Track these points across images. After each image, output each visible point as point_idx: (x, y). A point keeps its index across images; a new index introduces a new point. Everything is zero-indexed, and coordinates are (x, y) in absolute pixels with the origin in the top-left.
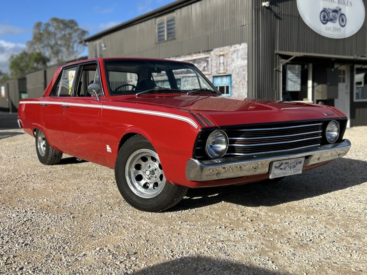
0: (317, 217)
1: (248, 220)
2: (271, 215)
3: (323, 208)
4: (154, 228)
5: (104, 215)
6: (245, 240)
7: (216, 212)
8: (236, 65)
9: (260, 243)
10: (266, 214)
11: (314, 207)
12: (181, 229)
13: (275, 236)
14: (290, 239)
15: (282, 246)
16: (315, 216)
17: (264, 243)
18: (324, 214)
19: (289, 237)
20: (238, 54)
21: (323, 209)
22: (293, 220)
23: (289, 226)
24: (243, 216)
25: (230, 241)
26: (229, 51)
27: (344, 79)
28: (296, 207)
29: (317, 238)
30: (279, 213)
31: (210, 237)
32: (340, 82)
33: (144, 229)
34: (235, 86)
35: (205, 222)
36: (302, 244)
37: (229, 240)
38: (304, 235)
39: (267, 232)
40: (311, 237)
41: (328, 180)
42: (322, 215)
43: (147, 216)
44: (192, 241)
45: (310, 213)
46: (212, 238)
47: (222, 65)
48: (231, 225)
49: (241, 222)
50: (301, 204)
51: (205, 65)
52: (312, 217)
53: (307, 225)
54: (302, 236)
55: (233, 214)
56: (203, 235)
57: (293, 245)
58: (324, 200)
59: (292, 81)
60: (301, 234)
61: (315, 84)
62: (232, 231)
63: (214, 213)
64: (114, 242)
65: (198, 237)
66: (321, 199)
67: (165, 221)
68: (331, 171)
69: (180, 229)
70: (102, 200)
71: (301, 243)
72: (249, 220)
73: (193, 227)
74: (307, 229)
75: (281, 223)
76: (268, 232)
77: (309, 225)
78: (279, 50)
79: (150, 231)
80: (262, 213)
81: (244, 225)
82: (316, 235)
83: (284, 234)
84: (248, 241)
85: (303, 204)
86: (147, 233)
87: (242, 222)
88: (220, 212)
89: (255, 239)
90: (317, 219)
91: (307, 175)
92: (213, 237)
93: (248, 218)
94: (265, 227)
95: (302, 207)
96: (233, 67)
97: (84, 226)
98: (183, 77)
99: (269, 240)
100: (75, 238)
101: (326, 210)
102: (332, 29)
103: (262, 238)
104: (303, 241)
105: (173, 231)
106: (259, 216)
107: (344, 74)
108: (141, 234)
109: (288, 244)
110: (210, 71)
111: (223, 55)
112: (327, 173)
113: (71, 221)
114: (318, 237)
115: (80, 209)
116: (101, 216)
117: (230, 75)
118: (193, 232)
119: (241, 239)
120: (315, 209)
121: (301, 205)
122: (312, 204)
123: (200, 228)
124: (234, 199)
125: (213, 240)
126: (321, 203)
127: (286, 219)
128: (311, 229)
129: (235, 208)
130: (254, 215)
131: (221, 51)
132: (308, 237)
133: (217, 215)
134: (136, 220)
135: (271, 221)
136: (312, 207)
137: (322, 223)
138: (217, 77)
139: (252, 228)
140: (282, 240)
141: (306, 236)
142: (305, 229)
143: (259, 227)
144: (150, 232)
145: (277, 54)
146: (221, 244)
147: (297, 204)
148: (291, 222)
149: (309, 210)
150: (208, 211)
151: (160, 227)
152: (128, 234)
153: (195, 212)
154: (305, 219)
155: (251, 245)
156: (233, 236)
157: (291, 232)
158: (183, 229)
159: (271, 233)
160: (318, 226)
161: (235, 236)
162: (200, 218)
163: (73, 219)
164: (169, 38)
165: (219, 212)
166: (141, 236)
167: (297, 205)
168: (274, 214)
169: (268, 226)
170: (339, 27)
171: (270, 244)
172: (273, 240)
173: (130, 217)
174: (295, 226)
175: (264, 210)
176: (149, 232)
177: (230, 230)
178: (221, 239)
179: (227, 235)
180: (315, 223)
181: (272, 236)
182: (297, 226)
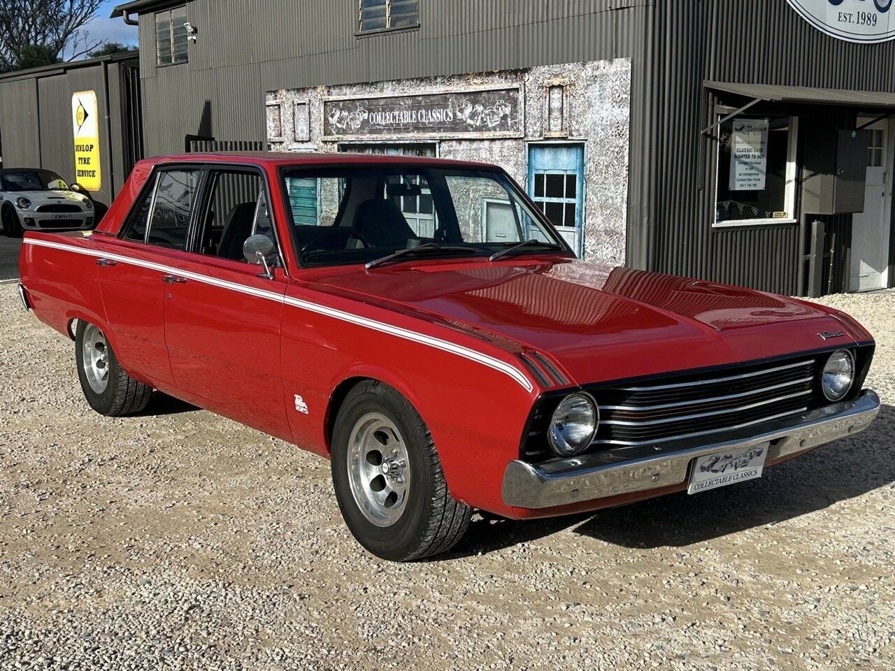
0: (872, 585)
1: (719, 598)
2: (766, 581)
3: (880, 559)
4: (510, 624)
5: (371, 589)
6: (731, 653)
7: (637, 574)
8: (596, 118)
9: (765, 660)
10: (755, 580)
11: (859, 557)
12: (574, 626)
13: (793, 641)
14: (827, 647)
15: (817, 667)
16: (867, 584)
17: (775, 659)
18: (886, 577)
19: (825, 643)
20: (602, 89)
21: (880, 562)
22: (820, 597)
23: (816, 612)
24: (704, 585)
25: (698, 655)
26: (578, 77)
27: (879, 154)
28: (817, 557)
29: (887, 644)
30: (785, 577)
31: (649, 646)
32: (870, 165)
33: (487, 626)
34: (594, 178)
35: (622, 605)
36: (858, 660)
37: (695, 654)
38: (857, 636)
39: (771, 630)
40: (873, 641)
41: (875, 476)
42: (882, 579)
43: (477, 590)
44: (612, 658)
45: (854, 575)
46: (655, 648)
47: (556, 114)
48: (685, 613)
49: (705, 604)
50: (828, 548)
51: (508, 110)
52: (863, 587)
53: (857, 609)
54: (853, 639)
55: (679, 579)
56: (633, 642)
57: (840, 665)
58: (877, 536)
59: (746, 163)
60: (850, 635)
61: (805, 173)
62: (691, 627)
63: (633, 577)
64: (433, 664)
65: (623, 647)
66: (870, 533)
67: (525, 603)
68: (874, 446)
69: (571, 625)
70: (342, 541)
71: (855, 659)
72: (722, 598)
73: (599, 620)
74: (859, 619)
75: (797, 604)
76: (774, 629)
77: (861, 609)
78: (714, 80)
79: (505, 632)
80: (746, 578)
81: (714, 610)
82: (884, 637)
83: (812, 636)
84: (737, 655)
85: (832, 548)
86: (500, 638)
87: (708, 604)
88: (647, 575)
89: (751, 650)
90: (876, 592)
91: (819, 459)
92: (658, 648)
93: (716, 590)
94: (762, 615)
95: (831, 557)
96: (588, 122)
97: (339, 620)
98: (441, 141)
99: (783, 652)
100: (339, 657)
101: (889, 566)
102: (854, 18)
103: (767, 648)
104: (858, 652)
105: (557, 631)
106: (740, 585)
107: (880, 144)
108: (487, 642)
109: (828, 663)
110: (521, 128)
111: (560, 86)
112: (864, 450)
113: (301, 607)
114: (887, 641)
115: (301, 570)
116: (367, 592)
117: (580, 146)
118: (605, 632)
119: (721, 650)
120: (863, 563)
121: (827, 551)
122: (852, 548)
123: (617, 621)
124: (665, 535)
125: (658, 653)
126: (873, 544)
127: (805, 592)
128: (868, 620)
129: (678, 564)
130: (729, 584)
131: (556, 76)
132: (865, 641)
133: (643, 583)
134: (454, 601)
135: (772, 597)
136: (855, 557)
137: (888, 602)
138: (542, 147)
139: (736, 620)
140: (812, 650)
141: (862, 640)
142: (854, 620)
143: (751, 616)
144: (504, 634)
145: (709, 90)
146: (681, 664)
147: (817, 547)
148: (818, 600)
149: (851, 567)
150: (617, 573)
151: (522, 622)
152: (457, 643)
153: (587, 576)
154: (848, 592)
155: (747, 665)
156: (701, 642)
157: (826, 628)
158: (578, 625)
159: (781, 632)
160: (881, 612)
161: (704, 643)
162: (605, 594)
163: (302, 602)
164: (399, 25)
165: (642, 576)
166: (488, 647)
167: (819, 551)
168: (774, 580)
169: (769, 612)
170: (874, 11)
171: (789, 663)
172: (793, 651)
173: (437, 594)
174: (829, 613)
175: (747, 569)
176: (502, 634)
177: (688, 627)
178: (676, 651)
179: (687, 640)
180: (872, 602)
181: (787, 642)
182: (836, 613)
